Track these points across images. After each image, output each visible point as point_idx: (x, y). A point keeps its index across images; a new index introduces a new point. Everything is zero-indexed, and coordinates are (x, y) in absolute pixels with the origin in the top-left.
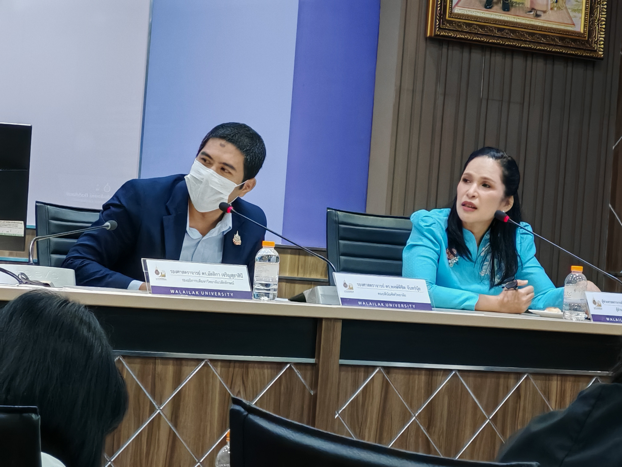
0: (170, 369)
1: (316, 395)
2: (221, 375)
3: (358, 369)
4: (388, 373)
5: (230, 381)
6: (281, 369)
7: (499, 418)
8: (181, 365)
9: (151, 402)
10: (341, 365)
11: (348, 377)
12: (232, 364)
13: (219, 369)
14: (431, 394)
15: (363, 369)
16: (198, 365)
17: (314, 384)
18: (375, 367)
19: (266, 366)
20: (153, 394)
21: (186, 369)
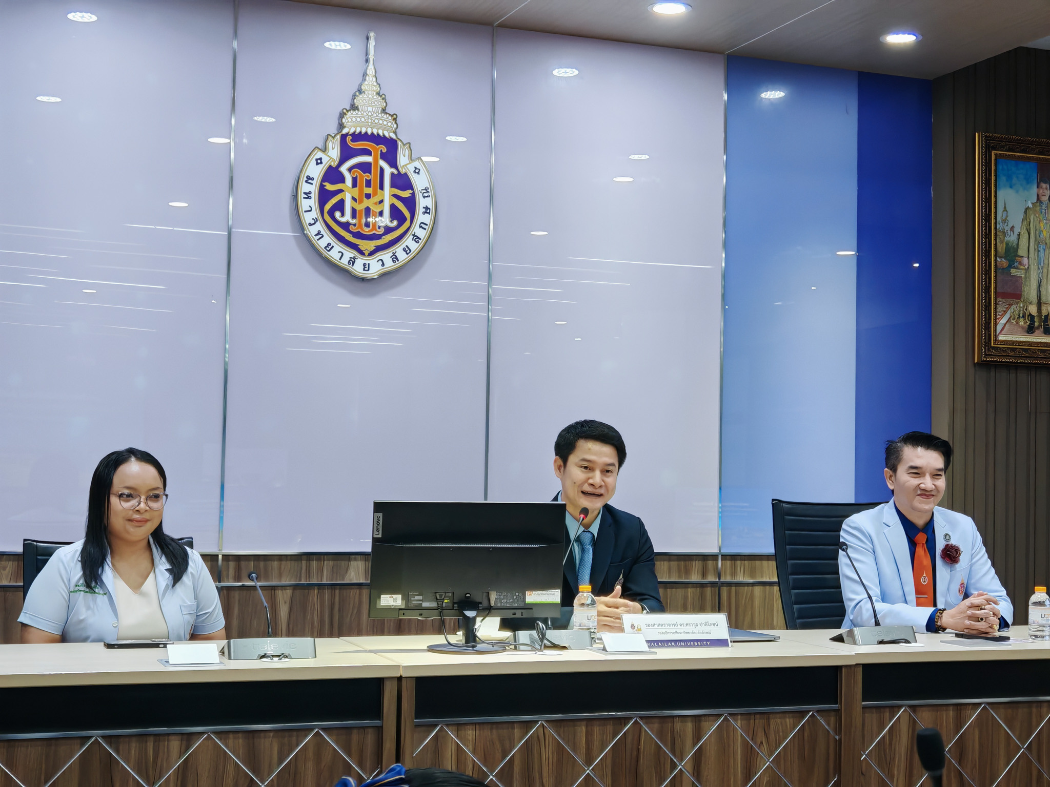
0: (689, 726)
1: (840, 740)
2: (741, 728)
3: (882, 709)
4: (914, 712)
5: (751, 733)
6: (803, 718)
7: (1034, 747)
8: (700, 721)
9: (671, 759)
10: (864, 708)
11: (872, 718)
12: (753, 717)
13: (739, 722)
14: (961, 728)
15: (888, 710)
16: (717, 720)
17: (838, 730)
18: (900, 707)
19: (787, 716)
20: (673, 751)
21: (705, 724)
